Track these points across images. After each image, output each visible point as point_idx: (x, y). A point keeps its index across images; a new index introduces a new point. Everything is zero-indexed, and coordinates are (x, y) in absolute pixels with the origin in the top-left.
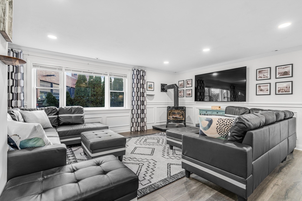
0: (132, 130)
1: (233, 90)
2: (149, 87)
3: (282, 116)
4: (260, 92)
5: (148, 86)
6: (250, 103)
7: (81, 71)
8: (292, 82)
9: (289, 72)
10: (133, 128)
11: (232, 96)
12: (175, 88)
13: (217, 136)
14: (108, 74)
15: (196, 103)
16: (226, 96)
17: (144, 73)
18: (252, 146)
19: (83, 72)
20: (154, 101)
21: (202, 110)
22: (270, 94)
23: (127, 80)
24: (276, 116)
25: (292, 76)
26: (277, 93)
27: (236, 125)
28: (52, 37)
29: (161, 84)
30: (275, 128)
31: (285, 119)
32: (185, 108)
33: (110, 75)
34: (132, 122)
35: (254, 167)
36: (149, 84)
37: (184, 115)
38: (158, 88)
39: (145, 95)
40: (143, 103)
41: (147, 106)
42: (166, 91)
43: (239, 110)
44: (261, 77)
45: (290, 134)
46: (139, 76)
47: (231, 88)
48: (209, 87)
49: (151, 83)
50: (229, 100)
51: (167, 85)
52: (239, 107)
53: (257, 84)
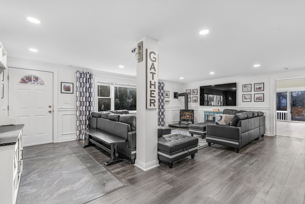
1: (225, 96)
2: (166, 95)
3: (256, 114)
4: (245, 99)
6: (239, 107)
7: (124, 85)
8: (263, 94)
9: (262, 88)
11: (225, 100)
12: (186, 96)
13: (225, 124)
15: (201, 107)
16: (219, 100)
17: (163, 84)
18: (241, 127)
19: (126, 85)
20: (169, 105)
21: (206, 112)
22: (251, 101)
24: (253, 114)
25: (264, 91)
26: (255, 101)
27: (234, 118)
28: (121, 67)
29: (174, 92)
30: (251, 120)
31: (258, 116)
32: (194, 110)
35: (242, 136)
37: (192, 116)
38: (172, 95)
39: (164, 102)
40: (163, 107)
41: (166, 110)
42: (178, 98)
43: (232, 111)
44: (246, 90)
45: (261, 125)
46: (160, 87)
47: (223, 94)
48: (208, 94)
49: (167, 92)
50: (225, 105)
51: (178, 93)
52: (232, 110)
53: (243, 95)
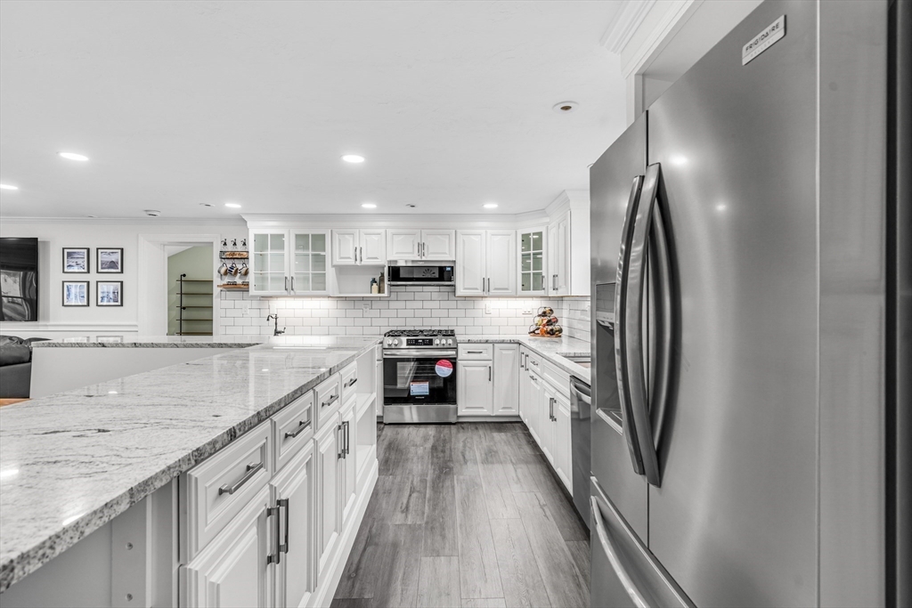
6: (51, 323)
8: (122, 283)
9: (118, 263)
22: (88, 306)
25: (122, 272)
26: (98, 305)
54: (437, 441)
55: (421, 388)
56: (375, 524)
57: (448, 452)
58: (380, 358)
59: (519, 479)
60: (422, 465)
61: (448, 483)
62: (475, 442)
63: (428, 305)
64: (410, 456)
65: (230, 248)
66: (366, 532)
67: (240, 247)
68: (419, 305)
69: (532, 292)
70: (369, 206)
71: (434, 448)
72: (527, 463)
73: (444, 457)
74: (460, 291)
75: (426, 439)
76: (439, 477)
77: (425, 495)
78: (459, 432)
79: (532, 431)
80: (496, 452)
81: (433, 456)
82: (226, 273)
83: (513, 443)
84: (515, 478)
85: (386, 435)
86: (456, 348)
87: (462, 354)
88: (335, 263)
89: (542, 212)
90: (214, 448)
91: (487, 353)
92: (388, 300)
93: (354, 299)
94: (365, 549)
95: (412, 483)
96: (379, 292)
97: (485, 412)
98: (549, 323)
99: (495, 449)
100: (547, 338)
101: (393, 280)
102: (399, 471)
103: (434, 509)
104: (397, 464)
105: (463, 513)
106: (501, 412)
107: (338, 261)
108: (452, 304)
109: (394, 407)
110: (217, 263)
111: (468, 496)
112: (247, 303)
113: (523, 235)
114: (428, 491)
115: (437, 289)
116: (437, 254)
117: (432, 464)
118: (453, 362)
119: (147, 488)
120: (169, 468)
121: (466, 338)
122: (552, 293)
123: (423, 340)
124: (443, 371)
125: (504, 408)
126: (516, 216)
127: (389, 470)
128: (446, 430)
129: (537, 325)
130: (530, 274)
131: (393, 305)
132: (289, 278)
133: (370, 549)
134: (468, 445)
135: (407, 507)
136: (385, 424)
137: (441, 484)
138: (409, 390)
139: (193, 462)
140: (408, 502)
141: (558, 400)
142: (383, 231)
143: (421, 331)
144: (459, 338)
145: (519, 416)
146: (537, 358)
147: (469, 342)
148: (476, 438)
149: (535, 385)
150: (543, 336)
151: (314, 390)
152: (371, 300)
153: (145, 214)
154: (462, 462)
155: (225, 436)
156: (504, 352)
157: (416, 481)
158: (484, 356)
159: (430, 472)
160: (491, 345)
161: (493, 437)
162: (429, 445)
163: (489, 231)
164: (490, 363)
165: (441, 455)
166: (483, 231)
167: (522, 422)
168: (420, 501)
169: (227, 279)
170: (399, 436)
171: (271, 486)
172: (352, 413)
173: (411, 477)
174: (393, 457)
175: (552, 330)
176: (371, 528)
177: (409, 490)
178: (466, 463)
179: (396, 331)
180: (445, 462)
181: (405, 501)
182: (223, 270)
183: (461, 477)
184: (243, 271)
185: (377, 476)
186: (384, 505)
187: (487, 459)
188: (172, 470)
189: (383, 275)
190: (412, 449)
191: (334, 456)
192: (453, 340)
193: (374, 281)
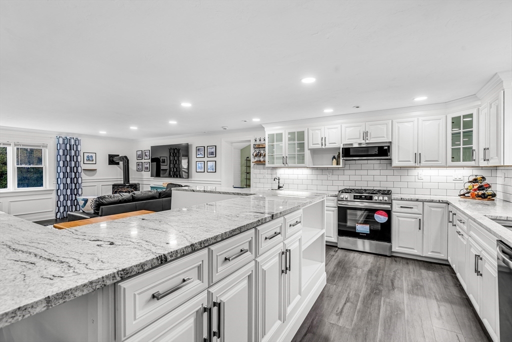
0: (58, 217)
5: (85, 158)
6: (193, 179)
8: (216, 161)
9: (214, 153)
10: (59, 214)
12: (124, 161)
14: (12, 144)
17: (77, 142)
20: (96, 176)
22: (204, 172)
23: (47, 150)
25: (216, 157)
26: (207, 172)
29: (110, 155)
33: (15, 145)
34: (58, 206)
36: (86, 155)
38: (103, 160)
39: (80, 171)
40: (75, 181)
41: (83, 185)
42: (118, 164)
46: (68, 145)
51: (118, 155)
54: (374, 267)
55: (364, 229)
56: (317, 317)
57: (380, 277)
58: (336, 206)
59: (441, 315)
60: (359, 283)
61: (376, 302)
62: (404, 274)
63: (371, 172)
64: (351, 274)
65: (258, 142)
66: (309, 322)
67: (262, 142)
68: (365, 172)
69: (461, 163)
70: (328, 111)
71: (370, 272)
72: (451, 302)
73: (377, 280)
74: (395, 163)
75: (365, 264)
76: (370, 295)
77: (356, 306)
78: (392, 263)
79: (458, 275)
80: (422, 286)
81: (368, 278)
82: (256, 156)
83: (439, 282)
84: (438, 314)
85: (338, 256)
86: (391, 204)
87: (396, 207)
88: (310, 147)
89: (474, 97)
90: (142, 269)
91: (417, 208)
92: (343, 169)
93: (322, 169)
94: (305, 335)
95: (348, 295)
96: (337, 164)
97: (415, 252)
98: (481, 188)
99: (421, 283)
100: (477, 201)
101: (345, 157)
102: (341, 284)
103: (361, 320)
104: (341, 277)
105: (385, 330)
106: (430, 254)
107: (312, 146)
108: (390, 172)
109: (344, 238)
110: (252, 150)
111: (391, 318)
112: (266, 171)
113: (453, 118)
114: (359, 304)
115: (378, 162)
116: (377, 138)
117: (366, 283)
118: (389, 213)
119: (67, 296)
120: (91, 283)
121: (399, 196)
122: (483, 164)
123: (366, 196)
124: (381, 218)
125: (432, 252)
126: (446, 104)
127: (334, 281)
128: (382, 260)
129: (467, 189)
130: (460, 148)
131: (346, 172)
132: (285, 157)
133: (309, 335)
134: (398, 275)
135: (341, 312)
136: (339, 248)
137: (370, 301)
138: (355, 228)
139: (119, 279)
140: (343, 308)
141: (483, 258)
142: (339, 126)
143: (365, 190)
144: (393, 196)
145: (447, 261)
146: (464, 218)
147: (402, 199)
148: (405, 270)
149: (462, 240)
150: (473, 198)
151: (256, 230)
152: (333, 169)
153: (222, 129)
154: (391, 288)
155: (155, 261)
156: (433, 209)
157: (352, 294)
158: (414, 210)
159: (364, 289)
160: (422, 203)
161: (421, 273)
162: (366, 269)
163: (420, 119)
164: (420, 217)
165: (374, 278)
166: (416, 119)
167: (449, 266)
168: (352, 310)
169: (257, 159)
170: (347, 258)
171: (209, 292)
172: (298, 243)
173: (348, 289)
174: (339, 272)
175: (484, 194)
176: (313, 320)
177: (345, 299)
178: (393, 289)
179: (347, 189)
180: (377, 285)
181: (341, 307)
182: (255, 154)
183: (388, 300)
184: (264, 154)
185: (326, 283)
186: (325, 306)
187: (413, 289)
188: (94, 284)
189: (339, 153)
190: (354, 269)
191: (277, 271)
192: (388, 198)
193: (334, 157)
